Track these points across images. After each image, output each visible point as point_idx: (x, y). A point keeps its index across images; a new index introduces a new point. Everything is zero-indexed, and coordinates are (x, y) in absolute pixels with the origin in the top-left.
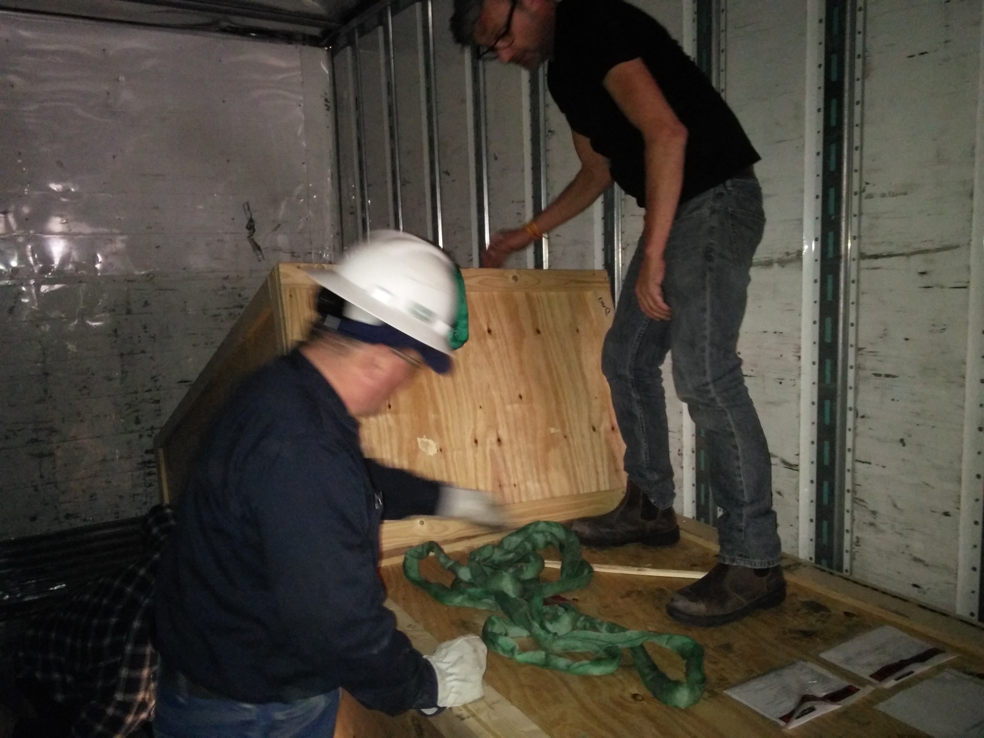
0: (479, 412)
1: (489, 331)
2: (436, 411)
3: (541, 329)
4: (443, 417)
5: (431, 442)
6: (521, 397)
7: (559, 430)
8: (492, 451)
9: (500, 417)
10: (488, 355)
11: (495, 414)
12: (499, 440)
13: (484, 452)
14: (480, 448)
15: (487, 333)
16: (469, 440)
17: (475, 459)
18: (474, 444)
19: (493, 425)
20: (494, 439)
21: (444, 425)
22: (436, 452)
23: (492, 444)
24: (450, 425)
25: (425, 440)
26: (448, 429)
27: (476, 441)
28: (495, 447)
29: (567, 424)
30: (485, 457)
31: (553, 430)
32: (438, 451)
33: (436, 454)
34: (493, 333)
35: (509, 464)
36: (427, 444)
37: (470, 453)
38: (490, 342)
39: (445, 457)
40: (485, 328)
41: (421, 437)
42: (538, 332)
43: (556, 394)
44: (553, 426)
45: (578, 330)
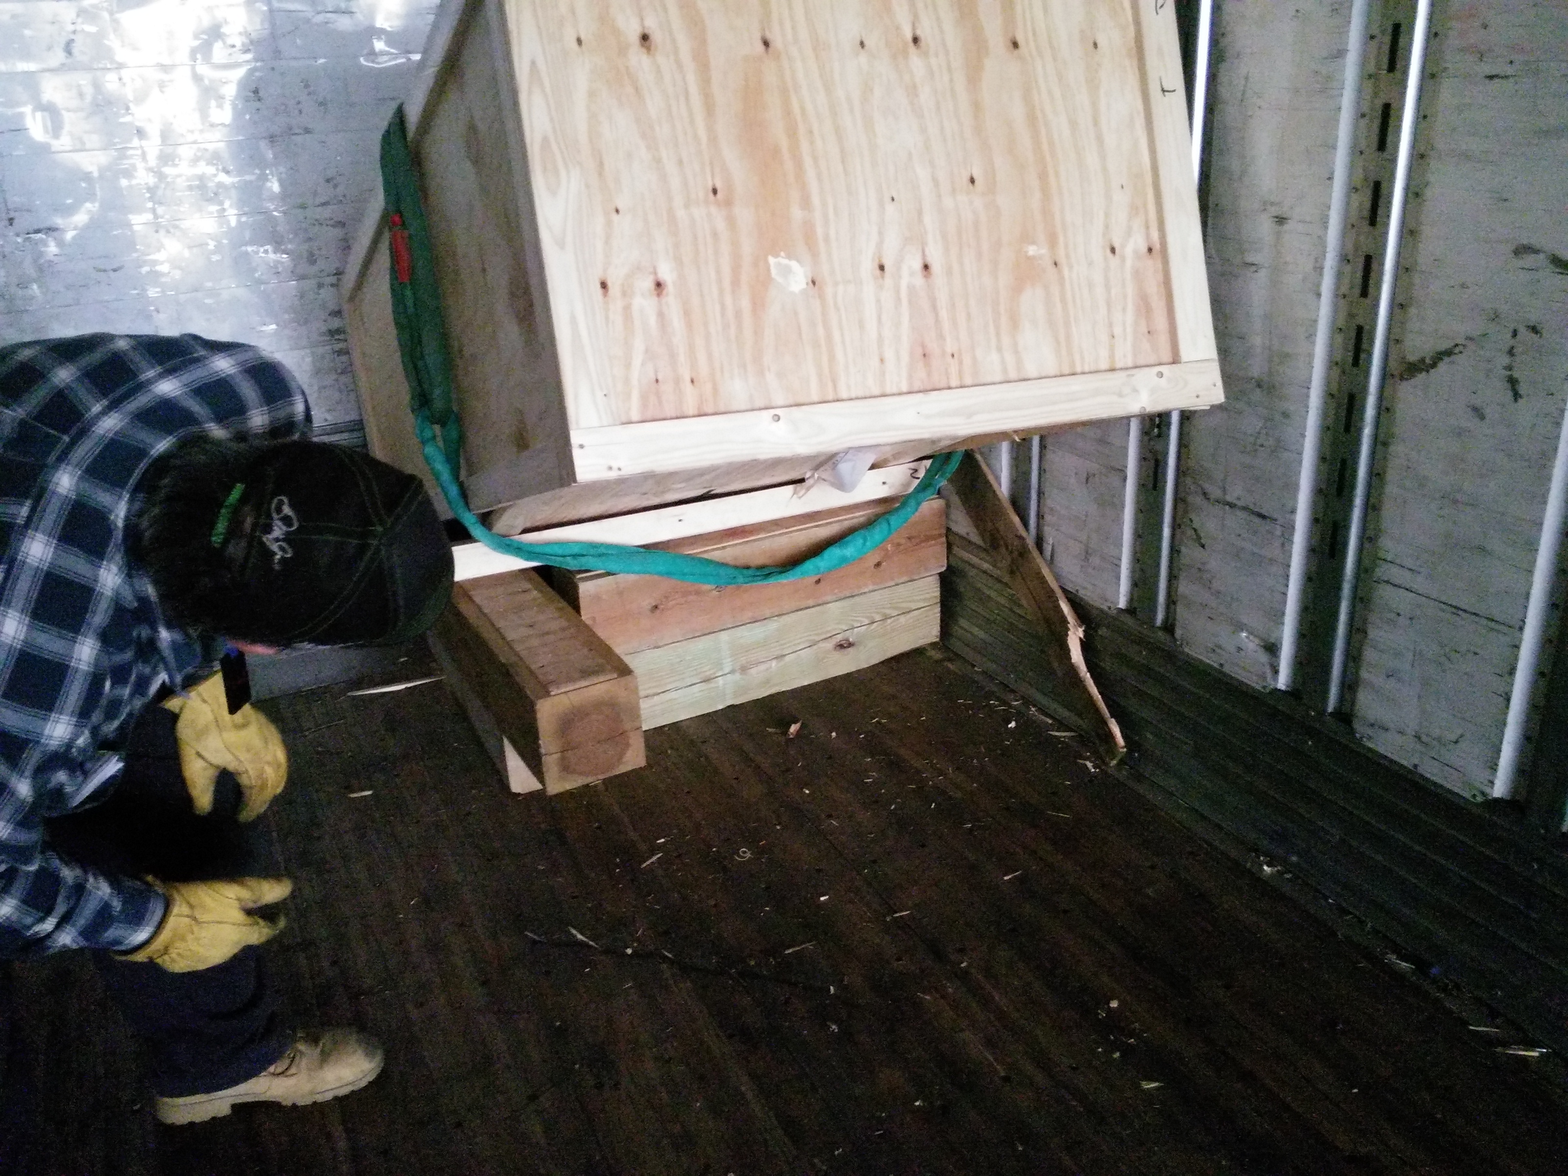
0: (890, 208)
1: (916, 40)
2: (806, 202)
3: (1020, 40)
4: (818, 215)
5: (794, 264)
6: (972, 181)
7: (1044, 251)
8: (911, 289)
9: (929, 220)
10: (912, 91)
11: (920, 213)
12: (926, 267)
13: (897, 291)
14: (888, 281)
15: (911, 44)
16: (868, 266)
17: (878, 301)
18: (878, 272)
19: (915, 237)
20: (918, 265)
21: (820, 231)
22: (804, 286)
23: (912, 274)
24: (832, 233)
25: (785, 261)
26: (827, 239)
27: (882, 268)
28: (919, 280)
29: (1061, 239)
30: (898, 299)
31: (1032, 250)
32: (807, 284)
33: (804, 289)
34: (923, 43)
35: (944, 314)
36: (786, 271)
37: (869, 290)
39: (822, 297)
40: (908, 34)
41: (776, 256)
42: (1015, 45)
43: (1043, 176)
44: (1033, 243)
45: (1095, 45)
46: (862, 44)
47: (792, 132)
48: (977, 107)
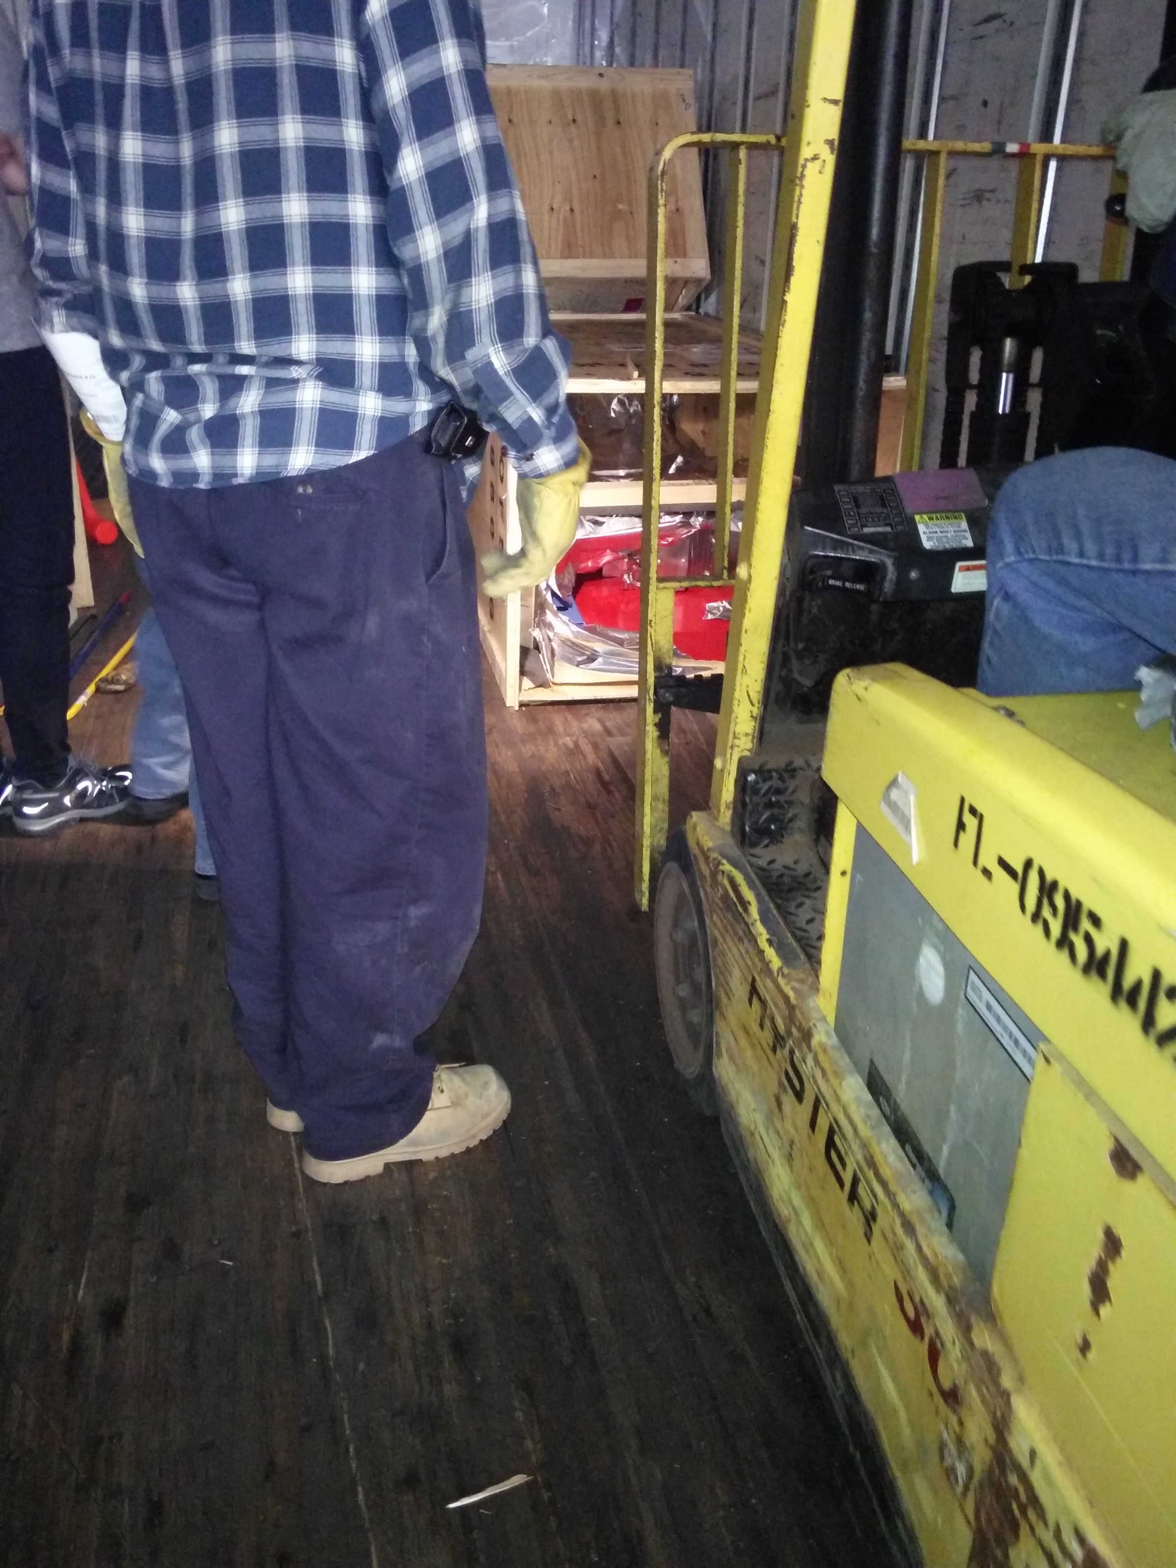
1: (574, 121)
3: (621, 121)
6: (595, 177)
7: (626, 207)
8: (565, 219)
9: (575, 192)
10: (571, 140)
11: (571, 189)
12: (572, 210)
13: (558, 218)
14: (555, 215)
15: (572, 122)
16: (546, 208)
17: (550, 222)
18: (550, 210)
19: (568, 198)
20: (568, 208)
23: (565, 211)
28: (568, 214)
29: (634, 202)
30: (559, 222)
31: (620, 207)
34: (577, 122)
35: (578, 227)
37: (546, 216)
38: (573, 128)
40: (570, 117)
42: (619, 123)
44: (621, 203)
45: (657, 124)
46: (550, 122)
47: (518, 155)
48: (599, 148)
